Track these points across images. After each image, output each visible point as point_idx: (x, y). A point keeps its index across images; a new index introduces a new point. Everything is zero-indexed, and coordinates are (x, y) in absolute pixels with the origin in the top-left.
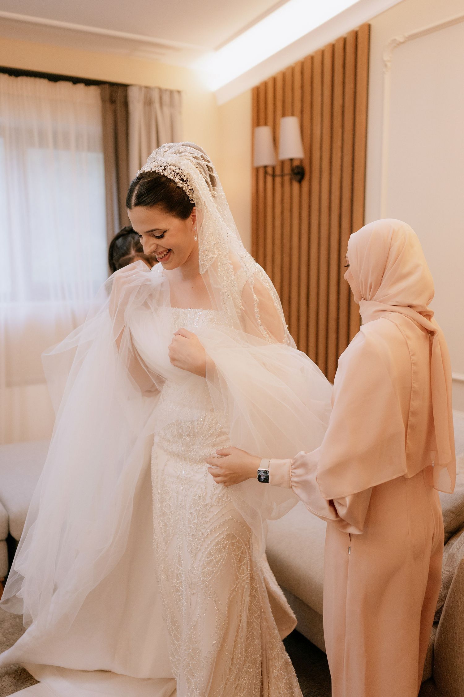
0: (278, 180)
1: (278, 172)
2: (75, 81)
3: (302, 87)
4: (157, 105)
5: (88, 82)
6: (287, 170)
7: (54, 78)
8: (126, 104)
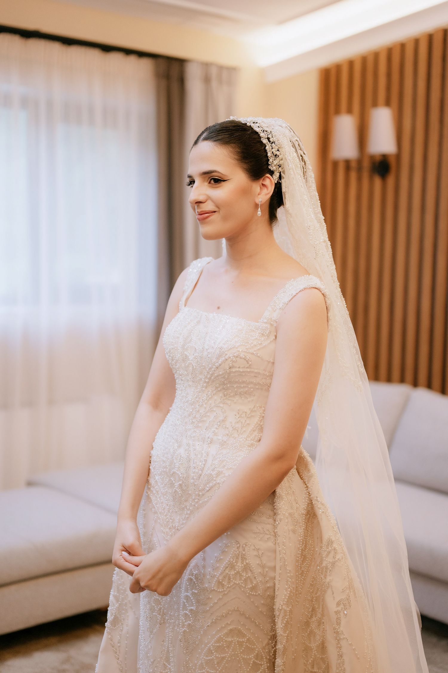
0: (353, 175)
1: (354, 165)
2: (128, 52)
3: (389, 75)
4: (214, 84)
5: (141, 54)
6: (366, 164)
7: (106, 48)
8: (182, 81)
